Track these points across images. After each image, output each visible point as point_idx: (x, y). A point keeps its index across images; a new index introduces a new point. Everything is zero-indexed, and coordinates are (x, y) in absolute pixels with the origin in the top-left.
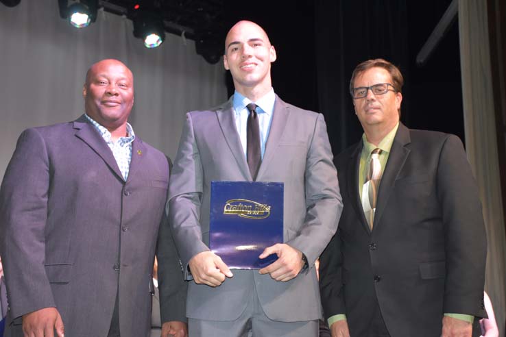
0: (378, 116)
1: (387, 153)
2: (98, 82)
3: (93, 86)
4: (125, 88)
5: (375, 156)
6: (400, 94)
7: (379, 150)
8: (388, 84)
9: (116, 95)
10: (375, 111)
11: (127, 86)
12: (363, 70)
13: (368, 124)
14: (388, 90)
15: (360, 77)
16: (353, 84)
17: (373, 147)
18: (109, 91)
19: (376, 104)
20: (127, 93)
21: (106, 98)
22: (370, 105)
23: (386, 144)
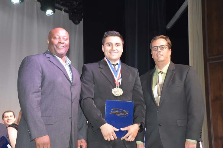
0: (162, 58)
1: (165, 73)
2: (55, 38)
3: (52, 40)
4: (66, 40)
5: (160, 74)
6: (170, 50)
7: (161, 72)
8: (166, 45)
9: (63, 43)
10: (161, 56)
11: (67, 39)
12: (156, 39)
13: (158, 61)
14: (166, 48)
15: (155, 42)
16: (151, 45)
17: (159, 70)
18: (60, 42)
19: (161, 53)
20: (67, 42)
21: (59, 45)
22: (159, 53)
23: (165, 69)
